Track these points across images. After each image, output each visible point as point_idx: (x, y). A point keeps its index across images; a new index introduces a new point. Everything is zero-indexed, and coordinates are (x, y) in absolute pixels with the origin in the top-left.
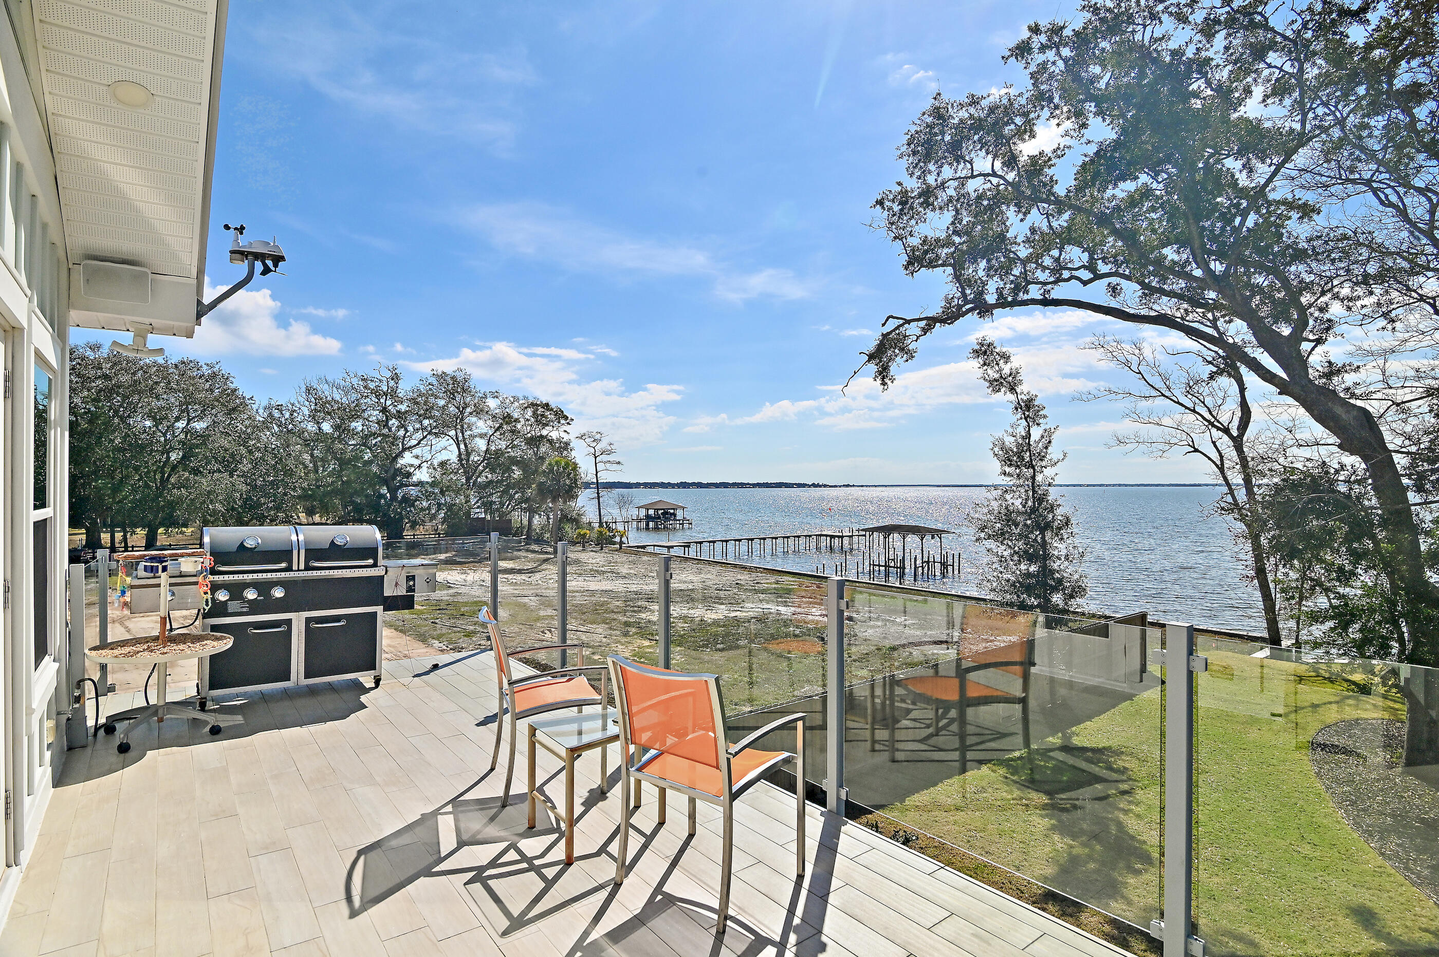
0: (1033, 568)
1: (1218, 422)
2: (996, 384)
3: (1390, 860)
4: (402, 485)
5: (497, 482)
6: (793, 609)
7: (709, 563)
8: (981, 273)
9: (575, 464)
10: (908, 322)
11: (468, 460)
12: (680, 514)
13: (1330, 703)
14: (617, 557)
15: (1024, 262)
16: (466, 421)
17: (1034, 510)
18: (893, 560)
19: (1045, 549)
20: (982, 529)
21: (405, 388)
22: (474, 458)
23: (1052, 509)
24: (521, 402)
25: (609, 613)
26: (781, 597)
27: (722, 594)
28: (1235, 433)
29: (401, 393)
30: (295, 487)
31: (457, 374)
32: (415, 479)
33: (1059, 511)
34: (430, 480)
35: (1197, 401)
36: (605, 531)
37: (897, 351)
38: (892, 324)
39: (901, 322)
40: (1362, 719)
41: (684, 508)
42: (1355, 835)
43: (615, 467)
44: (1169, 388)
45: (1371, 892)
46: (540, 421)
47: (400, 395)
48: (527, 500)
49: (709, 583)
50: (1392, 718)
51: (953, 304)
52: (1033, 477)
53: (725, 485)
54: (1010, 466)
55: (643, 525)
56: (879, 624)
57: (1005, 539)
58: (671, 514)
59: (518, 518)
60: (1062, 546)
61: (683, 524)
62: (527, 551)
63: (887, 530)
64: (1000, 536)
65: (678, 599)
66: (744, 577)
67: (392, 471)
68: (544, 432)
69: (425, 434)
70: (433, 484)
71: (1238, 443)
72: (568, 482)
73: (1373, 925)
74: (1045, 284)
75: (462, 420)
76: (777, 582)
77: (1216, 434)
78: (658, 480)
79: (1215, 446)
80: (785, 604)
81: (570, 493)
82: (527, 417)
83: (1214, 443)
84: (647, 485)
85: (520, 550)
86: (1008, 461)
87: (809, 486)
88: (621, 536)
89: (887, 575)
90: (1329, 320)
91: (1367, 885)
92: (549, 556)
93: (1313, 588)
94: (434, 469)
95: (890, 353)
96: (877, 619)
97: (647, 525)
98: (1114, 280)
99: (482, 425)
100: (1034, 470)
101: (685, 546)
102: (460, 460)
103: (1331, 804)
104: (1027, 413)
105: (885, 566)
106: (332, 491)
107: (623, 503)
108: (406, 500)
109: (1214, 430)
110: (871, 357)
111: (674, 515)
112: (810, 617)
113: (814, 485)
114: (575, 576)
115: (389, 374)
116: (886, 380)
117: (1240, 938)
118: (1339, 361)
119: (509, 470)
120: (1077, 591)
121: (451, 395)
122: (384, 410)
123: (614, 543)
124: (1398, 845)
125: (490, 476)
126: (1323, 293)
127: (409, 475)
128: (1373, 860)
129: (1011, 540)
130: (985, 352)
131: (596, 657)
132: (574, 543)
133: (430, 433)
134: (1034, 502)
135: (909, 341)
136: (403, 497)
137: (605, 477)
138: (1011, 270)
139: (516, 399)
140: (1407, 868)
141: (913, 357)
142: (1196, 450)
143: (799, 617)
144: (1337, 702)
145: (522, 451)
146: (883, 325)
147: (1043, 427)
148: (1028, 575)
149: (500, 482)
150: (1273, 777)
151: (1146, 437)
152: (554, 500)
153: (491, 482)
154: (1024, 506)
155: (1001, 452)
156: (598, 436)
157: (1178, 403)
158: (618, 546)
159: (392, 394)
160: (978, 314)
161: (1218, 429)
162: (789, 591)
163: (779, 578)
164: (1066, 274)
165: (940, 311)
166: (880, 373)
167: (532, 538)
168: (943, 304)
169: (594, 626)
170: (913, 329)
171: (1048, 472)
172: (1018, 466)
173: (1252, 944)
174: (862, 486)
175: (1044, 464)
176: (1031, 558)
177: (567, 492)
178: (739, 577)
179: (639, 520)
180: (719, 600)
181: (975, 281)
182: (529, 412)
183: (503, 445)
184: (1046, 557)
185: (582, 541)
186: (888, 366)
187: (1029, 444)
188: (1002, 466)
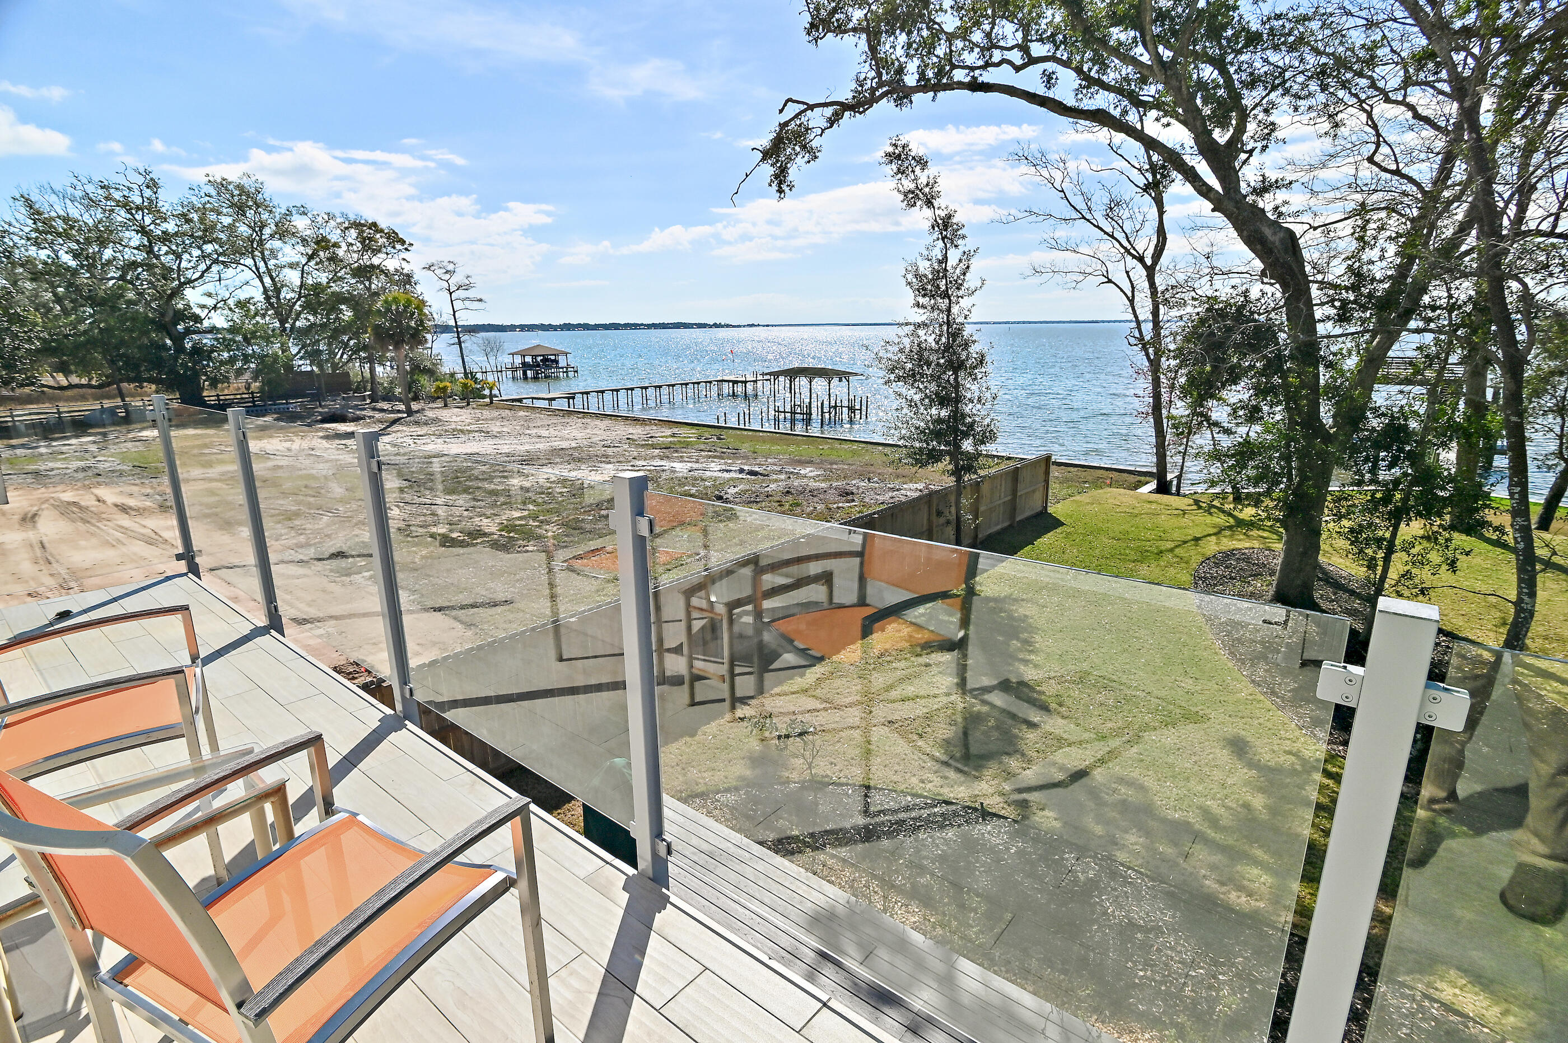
0: (944, 413)
1: (1134, 249)
2: (912, 197)
3: (1259, 685)
4: (188, 331)
5: (321, 325)
6: (689, 465)
7: (597, 416)
8: (900, 52)
9: (423, 302)
10: (811, 107)
11: (278, 298)
12: (562, 363)
13: (1210, 535)
14: (487, 413)
15: (951, 37)
16: (268, 246)
17: (948, 347)
18: (800, 406)
19: (957, 392)
20: (892, 371)
21: (168, 200)
22: (286, 294)
23: (966, 345)
24: (339, 220)
25: (471, 481)
26: (677, 451)
27: (610, 451)
28: (1149, 261)
29: (165, 207)
30: (30, 337)
31: (245, 182)
32: (206, 323)
33: (974, 349)
34: (226, 325)
35: (1116, 226)
36: (470, 382)
37: (797, 148)
38: (792, 110)
39: (803, 107)
40: (1236, 549)
41: (566, 354)
42: (1230, 665)
43: (476, 305)
44: (1089, 209)
45: (1244, 721)
46: (368, 245)
47: (164, 210)
48: (365, 348)
49: (595, 439)
50: (1261, 546)
51: (866, 87)
52: (949, 310)
53: (615, 326)
54: (924, 296)
55: (520, 373)
56: (783, 477)
57: (915, 381)
58: (553, 361)
59: (357, 370)
60: (974, 387)
61: (567, 372)
62: (374, 409)
63: (793, 374)
64: (911, 377)
65: (558, 460)
66: (637, 431)
67: (171, 313)
68: (376, 261)
69: (208, 263)
70: (234, 330)
71: (1150, 272)
72: (413, 324)
73: (1246, 753)
74: (972, 69)
75: (261, 243)
76: (673, 435)
77: (1131, 262)
78: (537, 322)
79: (1129, 276)
80: (681, 460)
81: (416, 337)
82: (350, 240)
83: (1127, 272)
84: (523, 328)
85: (365, 409)
86: (922, 291)
87: (711, 326)
88: (491, 389)
89: (793, 422)
90: (1273, 124)
91: (1240, 714)
92: (400, 415)
93: (1200, 424)
94: (230, 309)
95: (789, 151)
96: (781, 472)
97: (525, 373)
98: (1050, 66)
99: (290, 252)
100: (950, 300)
101: (569, 398)
102: (268, 298)
103: (1211, 636)
104: (944, 233)
105: (791, 413)
106: (88, 342)
107: (490, 349)
108: (198, 351)
109: (1129, 258)
110: (766, 155)
111: (557, 362)
112: (708, 474)
113: (716, 326)
114: (433, 438)
115: (140, 180)
116: (784, 187)
117: (1130, 783)
118: (1273, 176)
119: (334, 309)
120: (987, 436)
121: (240, 209)
122: (143, 231)
123: (484, 397)
124: (1266, 671)
125: (311, 318)
126: (1274, 88)
127: (197, 319)
128: (1245, 689)
129: (922, 382)
130: (899, 155)
131: (454, 535)
132: (433, 399)
133: (216, 261)
134: (948, 338)
135: (813, 135)
136: (193, 347)
137: (466, 318)
138: (934, 48)
139: (330, 216)
140: (1273, 693)
141: (816, 157)
142: (1110, 281)
143: (696, 474)
144: (1215, 534)
145: (349, 284)
146: (781, 111)
147: (961, 249)
148: (939, 421)
149: (324, 326)
150: (1160, 614)
151: (1062, 266)
152: (397, 346)
153: (313, 325)
154: (937, 343)
155: (914, 280)
156: (451, 267)
157: (1098, 227)
158: (488, 400)
159: (151, 207)
160: (895, 100)
161: (1134, 257)
162: (687, 445)
163: (675, 430)
164: (997, 56)
165: (850, 95)
166: (776, 176)
167: (379, 394)
168: (854, 85)
169: (454, 497)
170: (817, 119)
171: (965, 303)
172: (933, 296)
173: (1142, 788)
174: (768, 326)
175: (960, 293)
176: (943, 401)
177: (413, 336)
178: (631, 431)
179: (514, 369)
180: (606, 459)
181: (893, 63)
182: (353, 233)
183: (323, 278)
184: (958, 400)
185: (442, 396)
186: (786, 167)
187: (946, 270)
188: (915, 296)
